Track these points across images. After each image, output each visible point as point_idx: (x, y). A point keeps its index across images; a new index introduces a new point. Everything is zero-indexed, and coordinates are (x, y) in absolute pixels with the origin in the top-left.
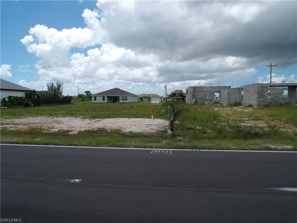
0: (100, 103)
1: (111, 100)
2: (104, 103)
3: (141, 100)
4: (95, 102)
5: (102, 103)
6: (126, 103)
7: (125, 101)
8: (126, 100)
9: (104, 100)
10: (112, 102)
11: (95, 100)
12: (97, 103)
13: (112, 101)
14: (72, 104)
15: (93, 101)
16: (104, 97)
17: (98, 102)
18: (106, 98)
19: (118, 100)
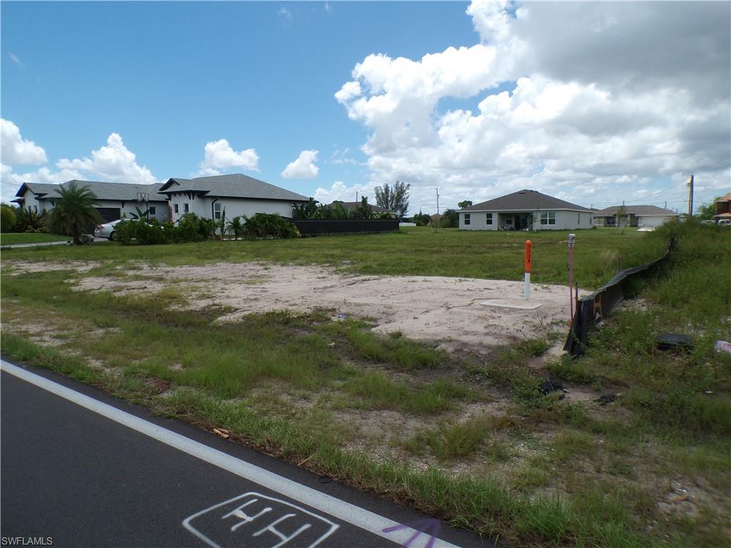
0: (480, 230)
1: (509, 222)
2: (491, 231)
3: (609, 223)
4: (467, 227)
5: (484, 231)
6: (550, 230)
7: (548, 226)
8: (552, 222)
9: (489, 222)
10: (511, 229)
11: (467, 222)
12: (471, 231)
13: (513, 225)
14: (400, 233)
15: (462, 225)
16: (489, 216)
17: (474, 229)
18: (495, 218)
19: (529, 223)
